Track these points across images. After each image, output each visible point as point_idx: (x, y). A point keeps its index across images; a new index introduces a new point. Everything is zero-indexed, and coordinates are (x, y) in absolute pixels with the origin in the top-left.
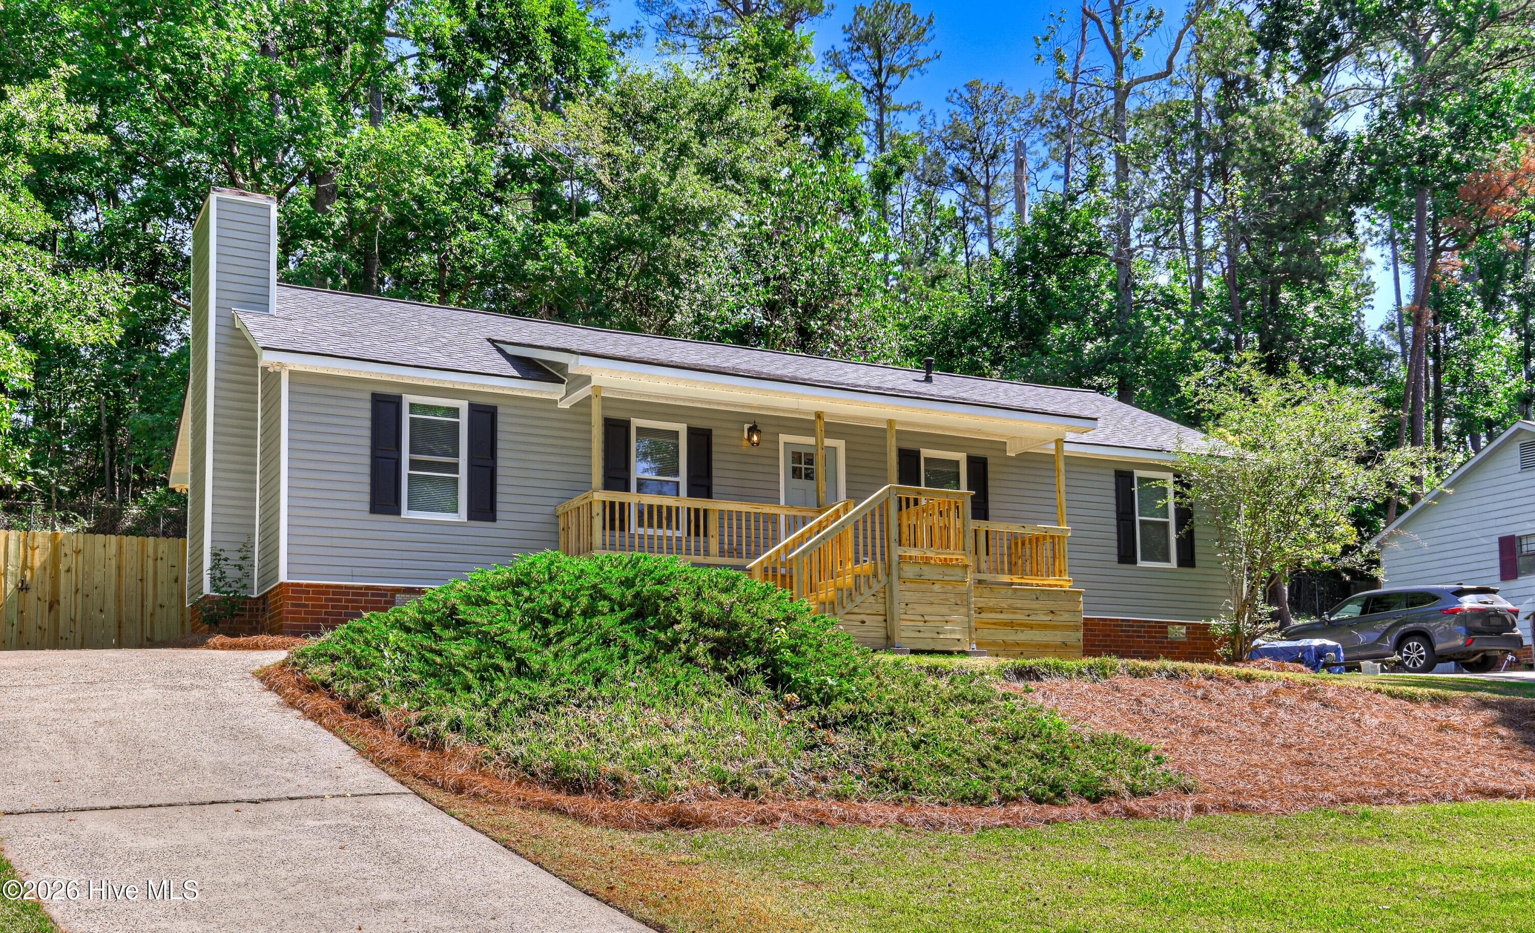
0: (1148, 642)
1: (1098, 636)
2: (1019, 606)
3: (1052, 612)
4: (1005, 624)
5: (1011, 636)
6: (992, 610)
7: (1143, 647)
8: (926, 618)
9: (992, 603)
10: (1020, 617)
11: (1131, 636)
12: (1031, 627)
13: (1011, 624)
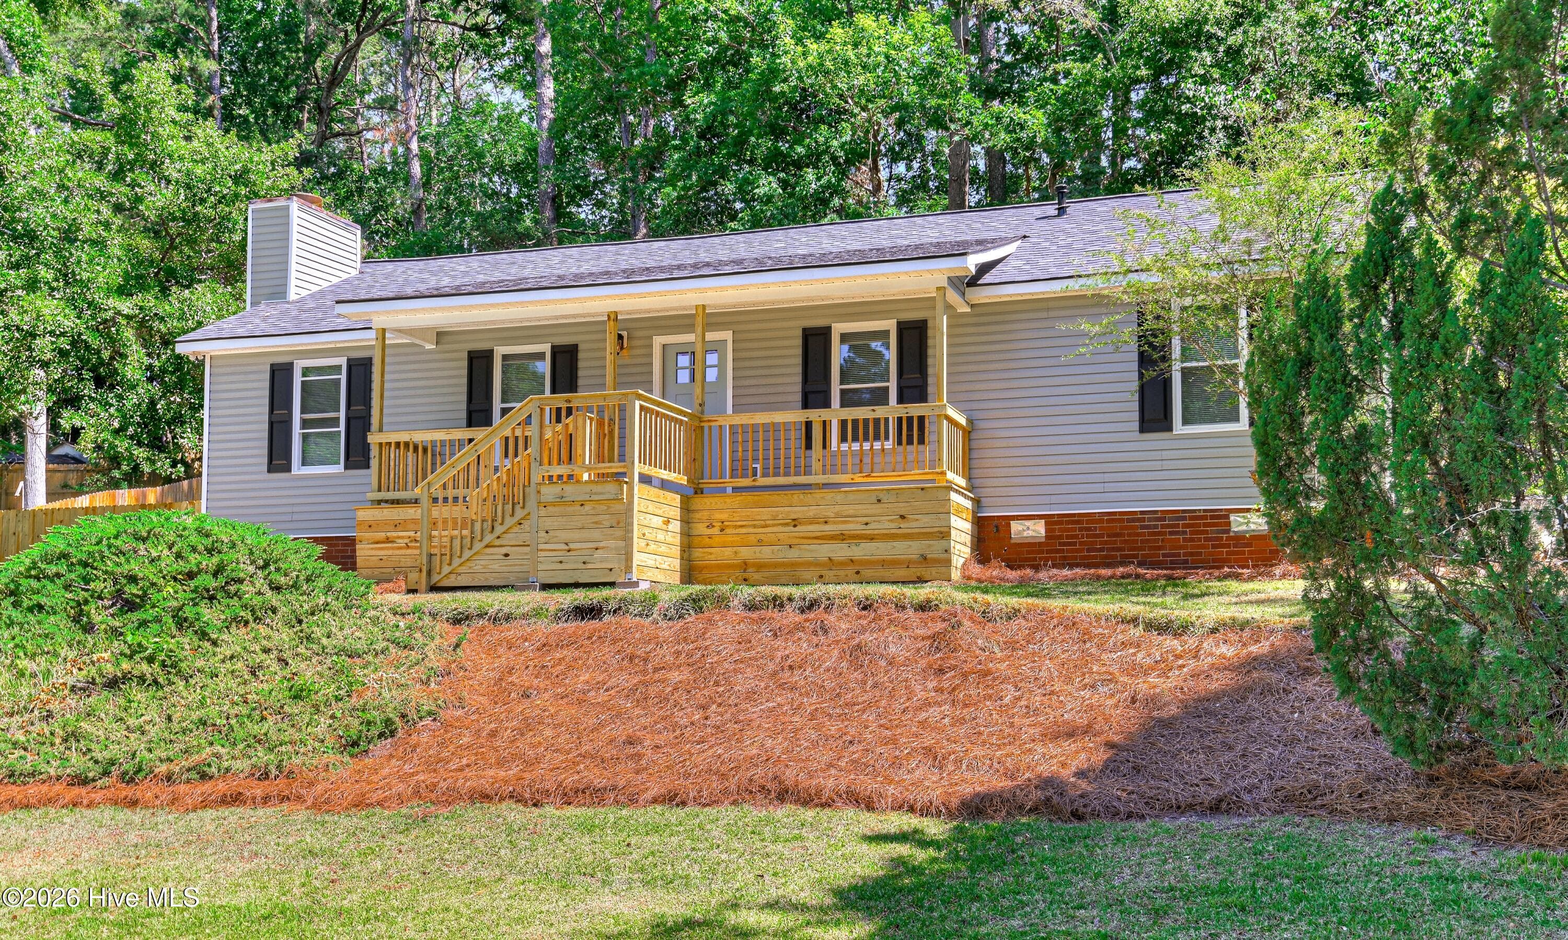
0: (1192, 540)
1: (1102, 536)
2: (851, 512)
3: (903, 517)
4: (833, 538)
5: (840, 551)
6: (812, 521)
7: (1181, 547)
8: (572, 546)
9: (812, 512)
10: (853, 527)
11: (1159, 534)
12: (872, 538)
13: (842, 537)
